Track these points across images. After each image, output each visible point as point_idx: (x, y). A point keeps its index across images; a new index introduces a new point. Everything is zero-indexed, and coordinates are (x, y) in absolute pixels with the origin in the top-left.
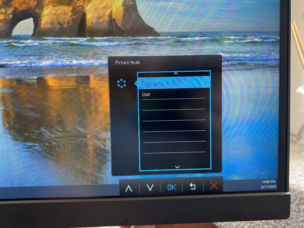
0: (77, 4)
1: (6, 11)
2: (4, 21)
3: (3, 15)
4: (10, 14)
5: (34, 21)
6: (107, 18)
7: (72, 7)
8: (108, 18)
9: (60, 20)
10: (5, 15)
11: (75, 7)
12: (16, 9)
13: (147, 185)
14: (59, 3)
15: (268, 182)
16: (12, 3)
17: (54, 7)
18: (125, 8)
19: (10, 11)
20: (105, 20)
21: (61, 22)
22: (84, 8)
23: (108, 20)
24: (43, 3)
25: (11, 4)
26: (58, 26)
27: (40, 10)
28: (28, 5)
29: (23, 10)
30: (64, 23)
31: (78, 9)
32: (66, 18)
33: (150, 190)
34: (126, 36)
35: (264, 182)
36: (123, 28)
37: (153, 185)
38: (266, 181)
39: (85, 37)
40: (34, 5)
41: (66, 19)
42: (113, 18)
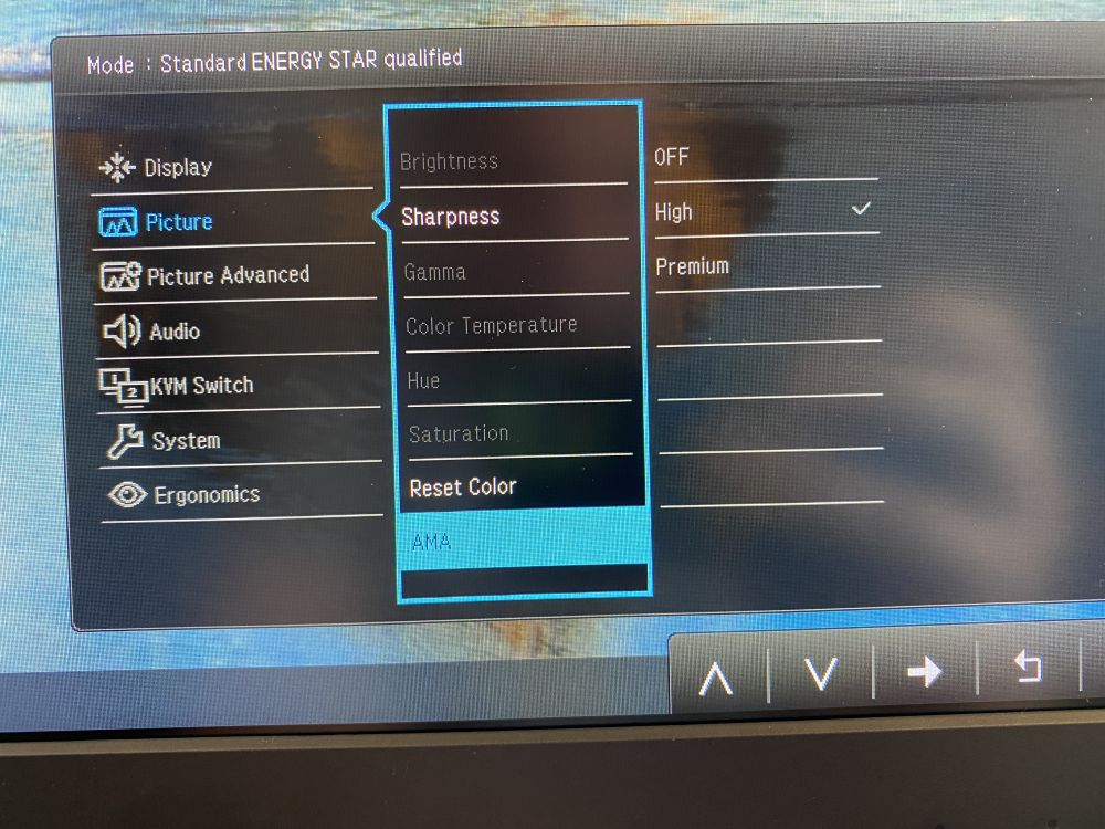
13: (808, 661)
33: (821, 685)
37: (834, 660)
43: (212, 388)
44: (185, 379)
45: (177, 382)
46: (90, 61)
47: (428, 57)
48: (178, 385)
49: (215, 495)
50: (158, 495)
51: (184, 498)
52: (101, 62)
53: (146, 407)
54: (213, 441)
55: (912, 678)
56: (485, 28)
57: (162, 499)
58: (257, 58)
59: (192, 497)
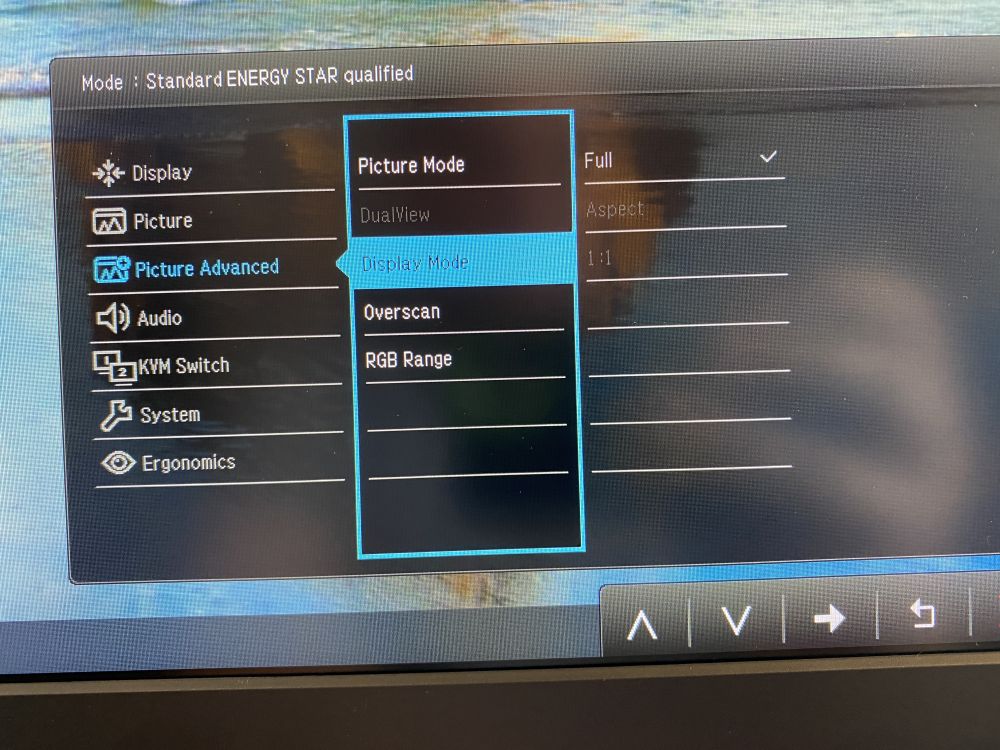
13: (724, 609)
33: (737, 631)
37: (748, 608)
43: (193, 368)
44: (168, 360)
45: (161, 363)
46: (84, 80)
47: (383, 73)
48: (163, 366)
49: (196, 463)
50: (145, 463)
51: (168, 465)
52: (94, 81)
53: (135, 385)
54: (194, 415)
55: (818, 624)
56: (433, 47)
57: (148, 467)
58: (231, 75)
59: (176, 465)
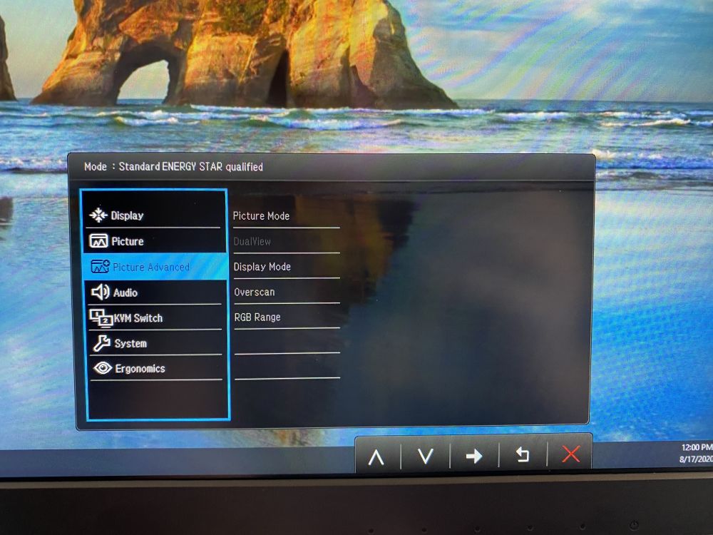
0: (268, 30)
1: (106, 44)
2: (102, 66)
3: (100, 53)
4: (116, 51)
5: (169, 67)
6: (336, 65)
7: (257, 37)
8: (340, 65)
9: (230, 67)
10: (104, 54)
11: (266, 38)
12: (130, 40)
13: (419, 450)
14: (228, 29)
15: (695, 447)
16: (121, 26)
17: (217, 38)
18: (379, 41)
19: (116, 43)
20: (333, 69)
21: (231, 71)
22: (286, 41)
23: (341, 69)
24: (192, 27)
25: (118, 27)
26: (225, 80)
27: (185, 44)
28: (157, 32)
29: (145, 43)
30: (239, 73)
31: (271, 41)
32: (243, 62)
33: (425, 461)
34: (380, 107)
35: (686, 447)
36: (373, 89)
37: (432, 450)
38: (691, 445)
39: (286, 106)
40: (171, 31)
41: (242, 66)
42: (351, 65)
43: (143, 319)
44: (130, 315)
45: (126, 316)
46: (86, 165)
47: (247, 167)
48: (126, 318)
49: (144, 369)
50: (117, 369)
51: (129, 370)
52: (91, 165)
53: (112, 327)
54: (144, 344)
55: (468, 459)
56: (274, 154)
57: (119, 370)
58: (165, 164)
59: (133, 370)
